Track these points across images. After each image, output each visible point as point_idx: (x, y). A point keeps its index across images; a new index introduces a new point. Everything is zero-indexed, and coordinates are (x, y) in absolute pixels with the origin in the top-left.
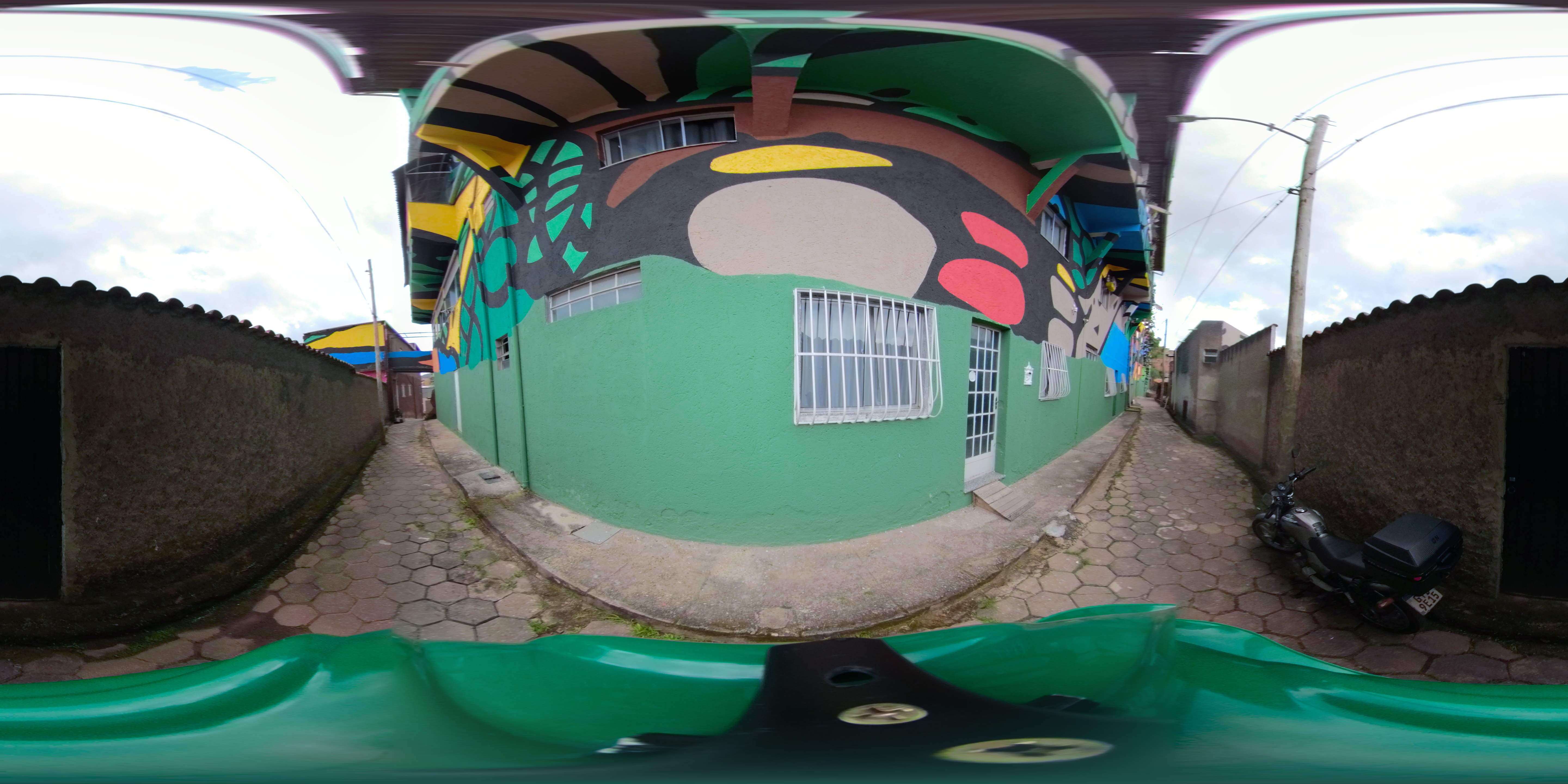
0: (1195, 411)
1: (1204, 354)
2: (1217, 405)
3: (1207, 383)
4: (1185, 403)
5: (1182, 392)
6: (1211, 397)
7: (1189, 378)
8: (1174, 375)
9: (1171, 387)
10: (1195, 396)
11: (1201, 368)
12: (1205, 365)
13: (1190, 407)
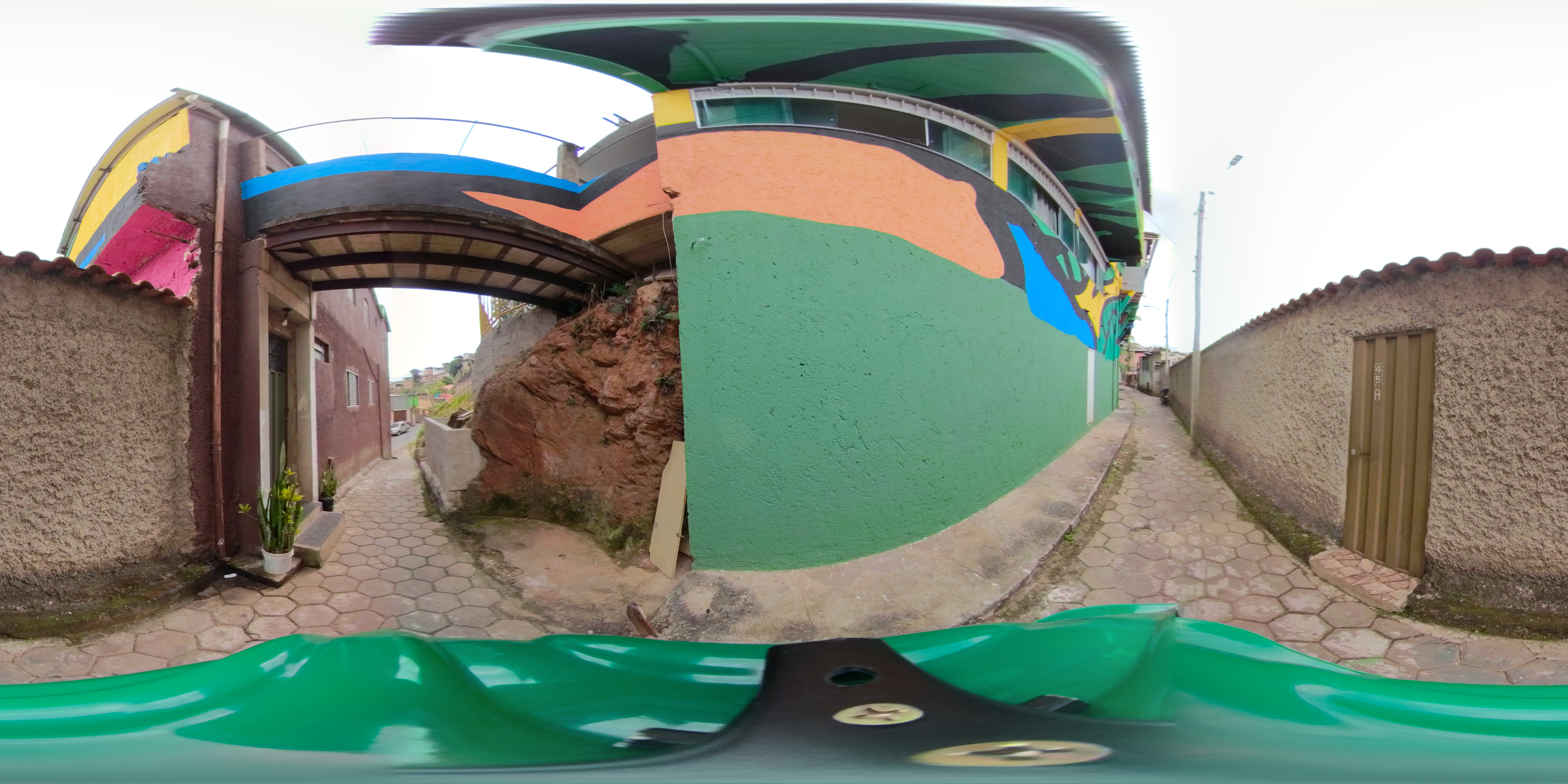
1: (1155, 364)
3: (1156, 375)
4: (1148, 384)
5: (1146, 379)
10: (1152, 381)
11: (1154, 369)
13: (1150, 385)
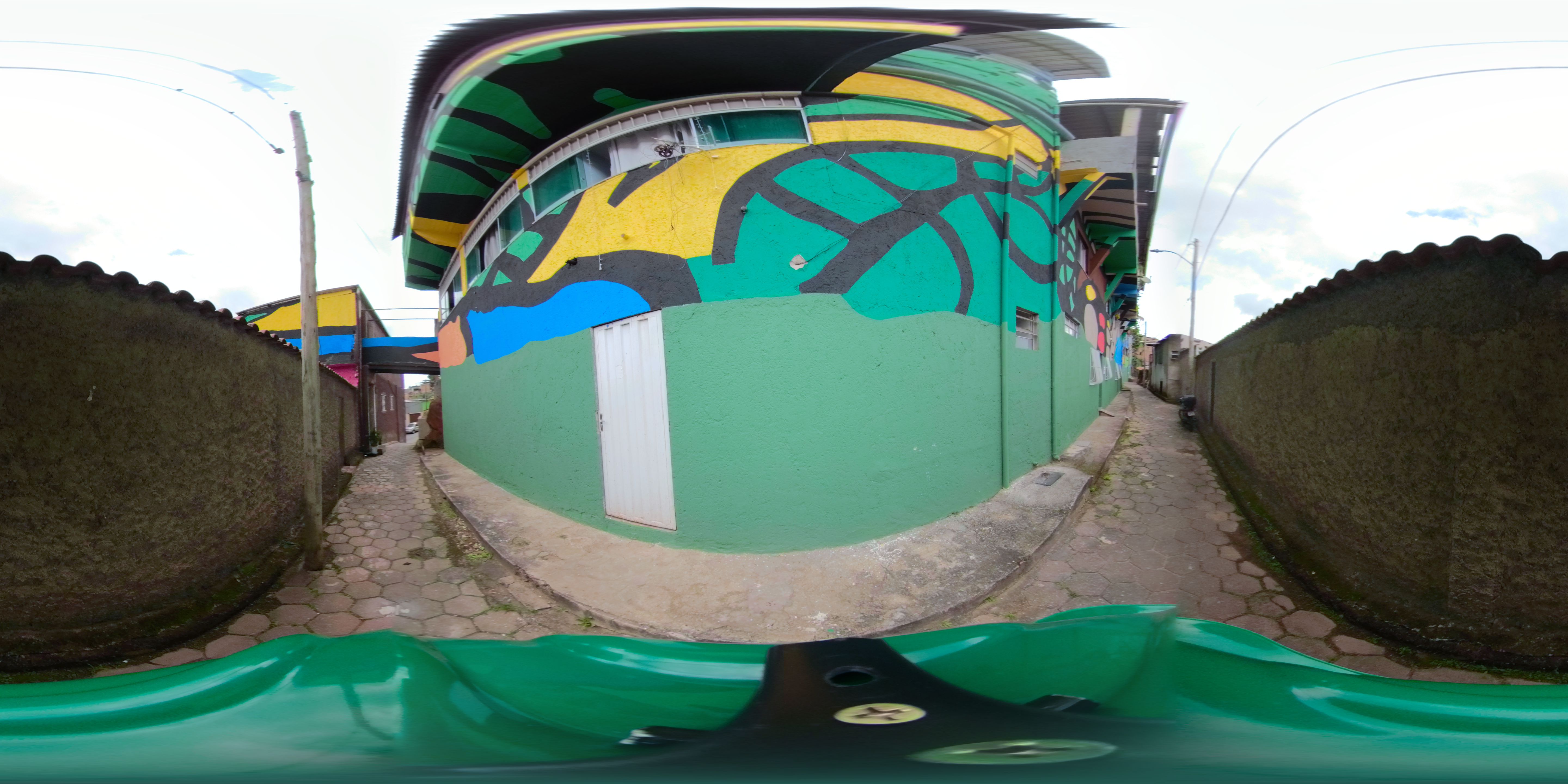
0: (1167, 387)
2: (1179, 382)
4: (1161, 383)
5: (1159, 376)
6: (1175, 378)
7: (1163, 367)
8: (1153, 365)
9: (1151, 374)
10: (1167, 378)
12: (1172, 360)
